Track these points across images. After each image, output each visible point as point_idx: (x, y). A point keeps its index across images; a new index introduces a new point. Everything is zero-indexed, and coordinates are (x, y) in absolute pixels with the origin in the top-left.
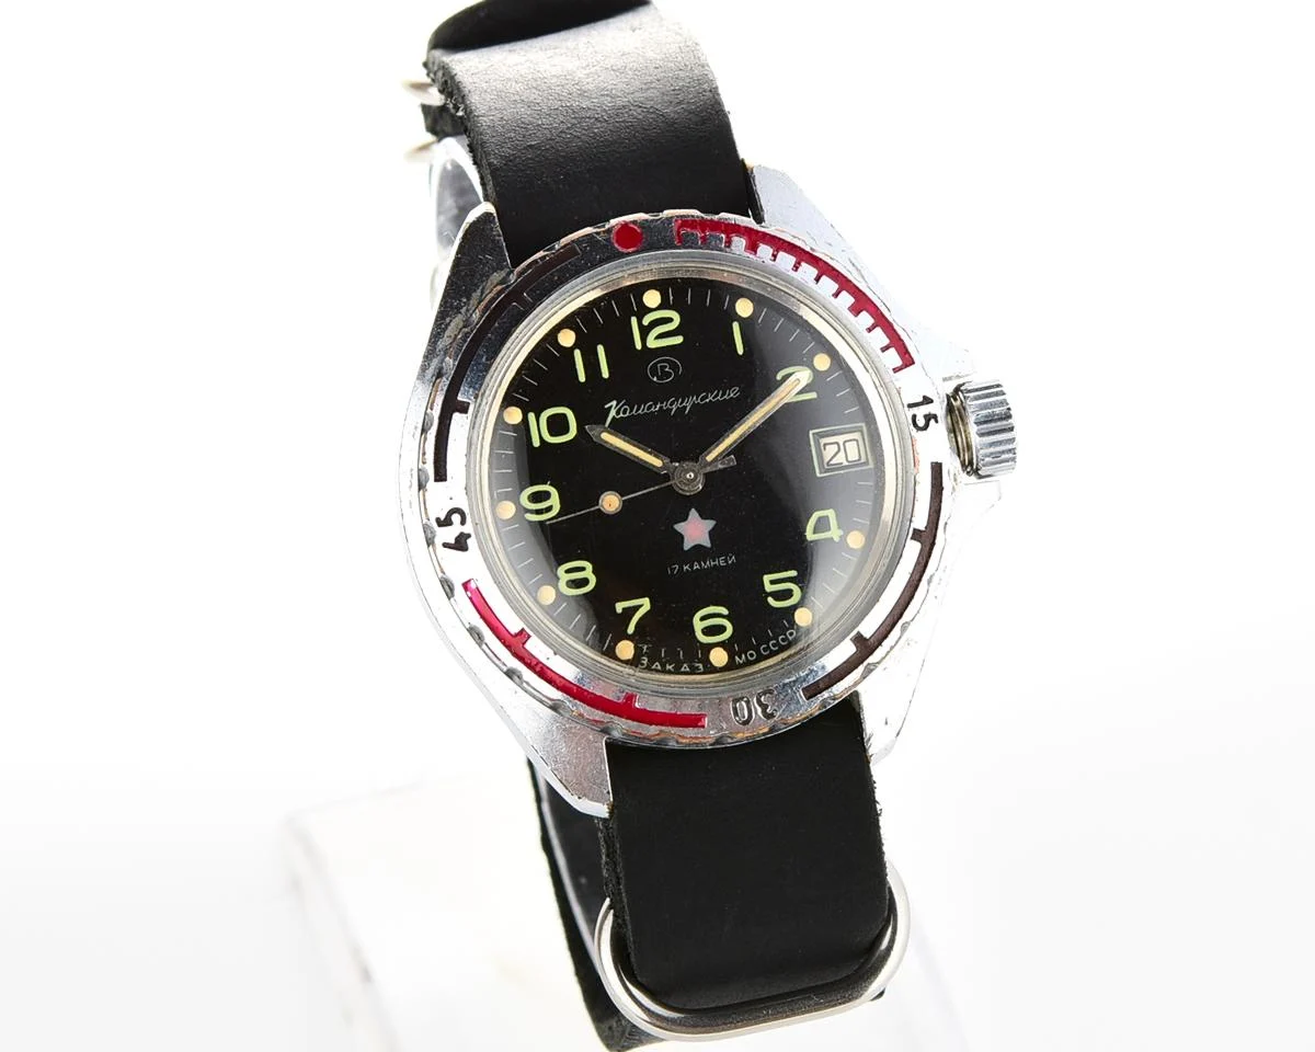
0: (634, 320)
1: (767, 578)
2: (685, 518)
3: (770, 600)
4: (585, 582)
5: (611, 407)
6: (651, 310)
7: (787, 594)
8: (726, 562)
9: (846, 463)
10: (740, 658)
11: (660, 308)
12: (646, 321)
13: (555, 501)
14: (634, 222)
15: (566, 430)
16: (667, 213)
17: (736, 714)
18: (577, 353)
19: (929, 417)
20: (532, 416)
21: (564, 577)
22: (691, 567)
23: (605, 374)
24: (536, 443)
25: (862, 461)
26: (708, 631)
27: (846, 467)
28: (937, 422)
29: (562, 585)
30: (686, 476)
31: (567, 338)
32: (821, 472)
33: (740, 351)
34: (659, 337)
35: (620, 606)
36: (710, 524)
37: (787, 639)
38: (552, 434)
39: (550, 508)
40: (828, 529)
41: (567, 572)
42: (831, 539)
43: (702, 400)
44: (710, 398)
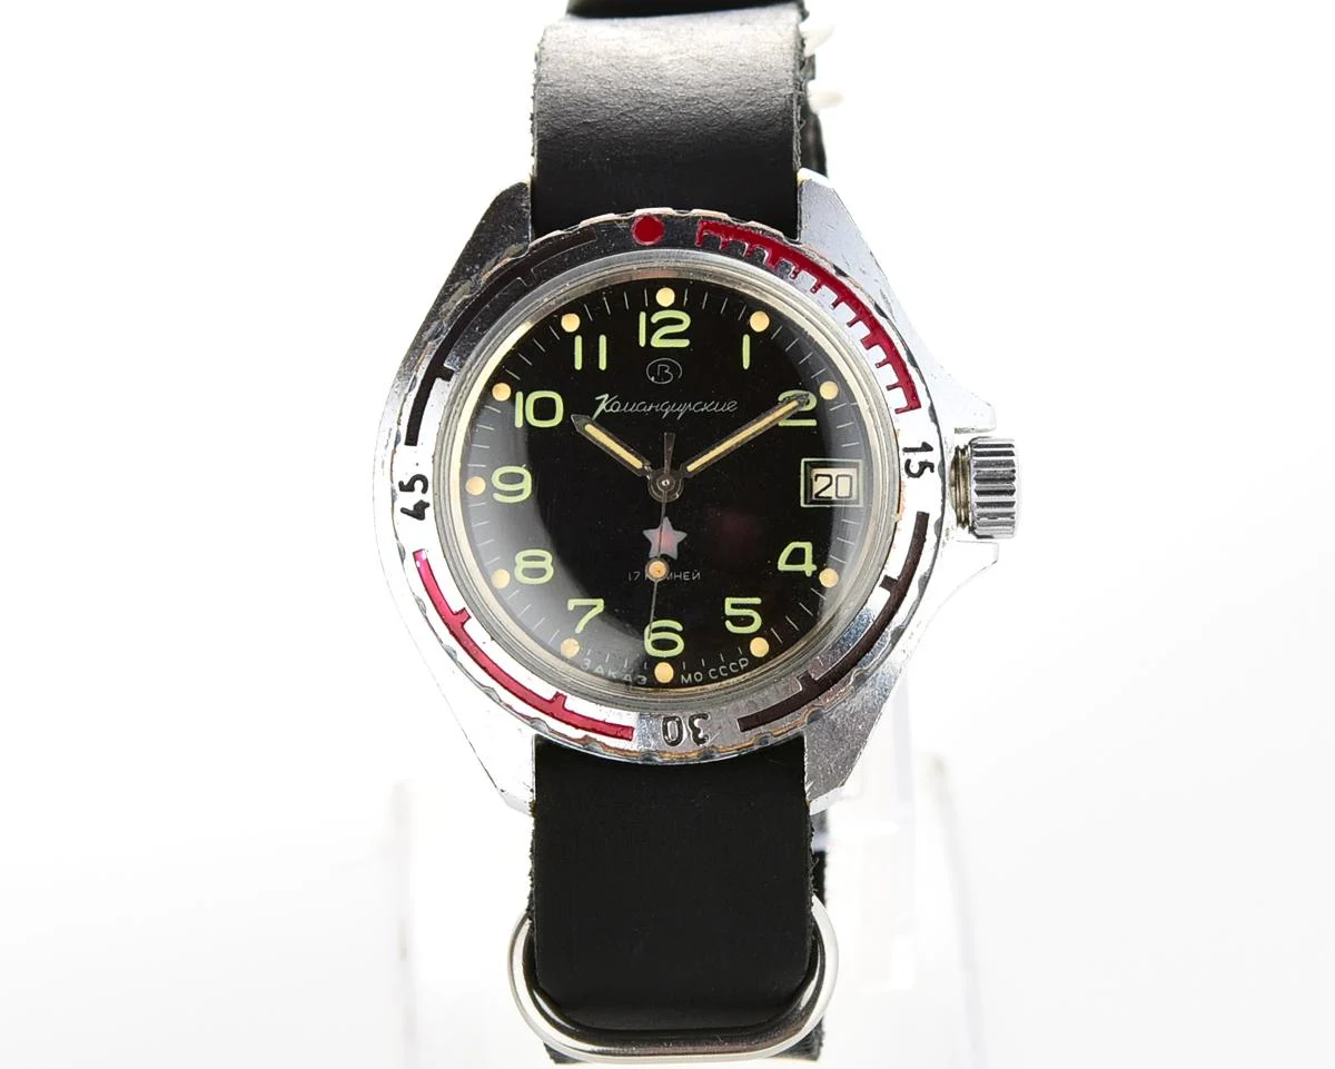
0: (643, 316)
1: (729, 601)
2: (656, 526)
3: (728, 624)
4: (542, 572)
5: (601, 400)
6: (662, 308)
7: (748, 621)
8: (690, 576)
9: (834, 498)
10: (686, 677)
11: (671, 307)
12: (655, 319)
13: (527, 485)
14: (659, 216)
15: (551, 416)
16: (696, 212)
17: (665, 733)
18: (578, 340)
19: (924, 465)
20: (519, 396)
21: (521, 564)
23: (603, 365)
25: (854, 498)
26: (658, 644)
27: (835, 503)
28: (932, 471)
29: (518, 573)
30: (663, 483)
31: (571, 323)
32: (805, 503)
33: (746, 365)
34: (666, 337)
35: (572, 603)
36: (681, 536)
37: (738, 667)
38: (536, 418)
39: (520, 492)
40: (802, 562)
41: (525, 559)
42: (804, 572)
43: (696, 408)
44: (706, 408)
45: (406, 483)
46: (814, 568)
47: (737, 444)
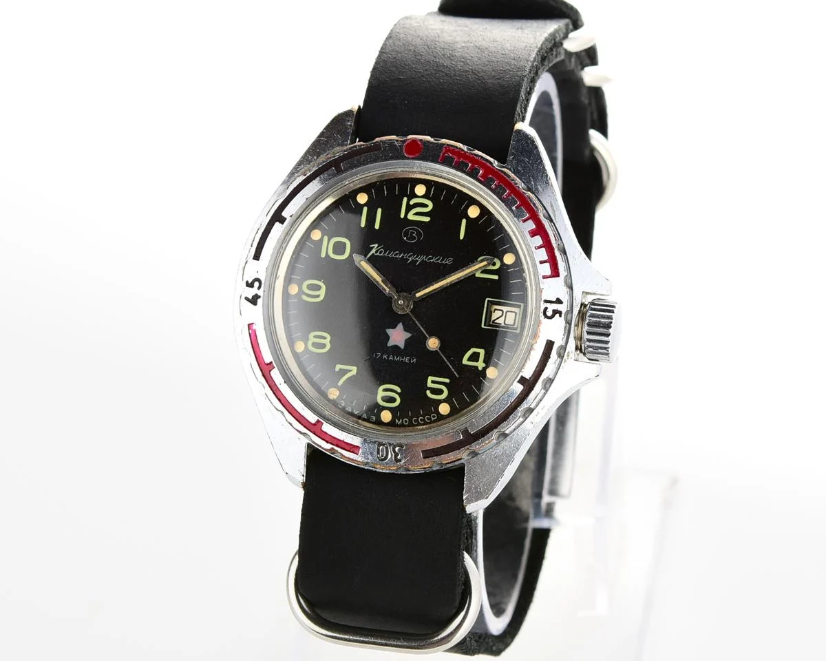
0: (405, 199)
1: (430, 378)
2: (394, 327)
3: (428, 392)
4: (324, 346)
5: (373, 247)
6: (417, 196)
7: (440, 392)
8: (410, 360)
9: (503, 325)
10: (399, 421)
11: (422, 197)
12: (412, 202)
13: (322, 293)
14: (421, 140)
15: (343, 253)
16: (444, 141)
17: (378, 453)
18: (365, 209)
19: (555, 312)
21: (312, 339)
22: (388, 357)
23: (377, 226)
24: (323, 255)
25: (515, 327)
26: (385, 399)
27: (503, 327)
28: (560, 316)
29: (310, 344)
30: (400, 302)
31: (362, 198)
32: (485, 325)
33: (462, 237)
34: (417, 214)
35: (338, 367)
36: (408, 335)
37: (430, 419)
38: (334, 253)
40: (477, 361)
41: (315, 337)
42: (477, 367)
43: (428, 260)
44: (434, 260)
45: (250, 282)
46: (484, 365)
47: (447, 284)
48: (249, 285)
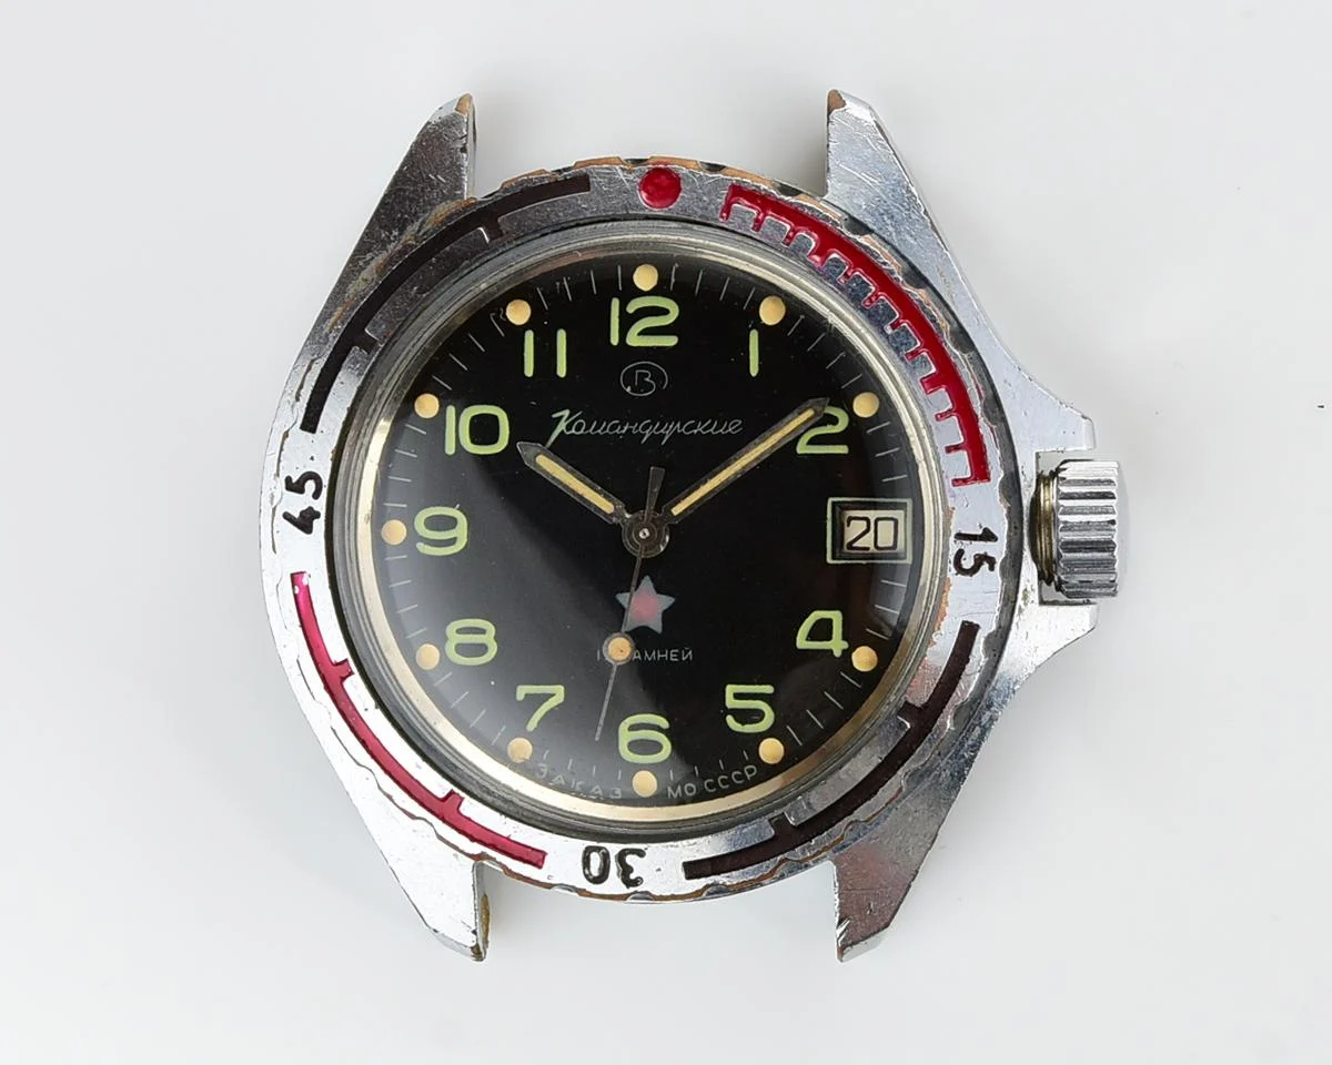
0: (615, 304)
1: (730, 690)
2: (633, 588)
3: (730, 720)
4: (482, 649)
5: (562, 417)
6: (641, 294)
7: (757, 715)
8: (679, 656)
9: (872, 550)
10: (674, 791)
11: (653, 292)
12: (631, 309)
13: (461, 532)
15: (494, 440)
18: (529, 336)
19: (982, 559)
20: (451, 410)
21: (454, 637)
23: (562, 371)
24: (450, 449)
25: (900, 551)
26: (636, 746)
27: (873, 557)
28: (991, 566)
29: (450, 648)
30: (641, 535)
31: (519, 313)
32: (834, 558)
33: (754, 370)
34: (646, 332)
35: (522, 691)
36: (666, 601)
37: (743, 777)
38: (473, 442)
39: (452, 541)
40: (828, 637)
41: (459, 631)
42: (831, 651)
43: (687, 430)
44: (700, 429)
45: (294, 480)
46: (845, 645)
47: (736, 474)
48: (295, 487)
